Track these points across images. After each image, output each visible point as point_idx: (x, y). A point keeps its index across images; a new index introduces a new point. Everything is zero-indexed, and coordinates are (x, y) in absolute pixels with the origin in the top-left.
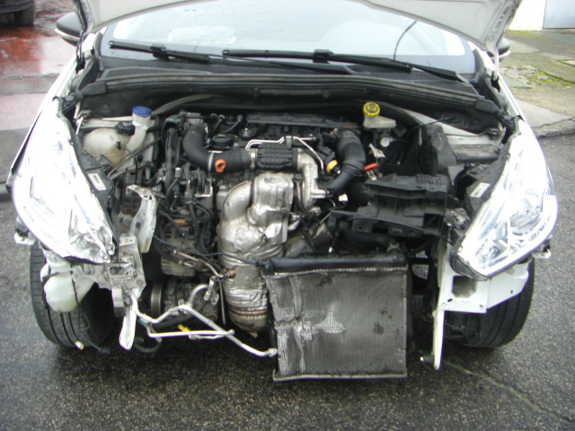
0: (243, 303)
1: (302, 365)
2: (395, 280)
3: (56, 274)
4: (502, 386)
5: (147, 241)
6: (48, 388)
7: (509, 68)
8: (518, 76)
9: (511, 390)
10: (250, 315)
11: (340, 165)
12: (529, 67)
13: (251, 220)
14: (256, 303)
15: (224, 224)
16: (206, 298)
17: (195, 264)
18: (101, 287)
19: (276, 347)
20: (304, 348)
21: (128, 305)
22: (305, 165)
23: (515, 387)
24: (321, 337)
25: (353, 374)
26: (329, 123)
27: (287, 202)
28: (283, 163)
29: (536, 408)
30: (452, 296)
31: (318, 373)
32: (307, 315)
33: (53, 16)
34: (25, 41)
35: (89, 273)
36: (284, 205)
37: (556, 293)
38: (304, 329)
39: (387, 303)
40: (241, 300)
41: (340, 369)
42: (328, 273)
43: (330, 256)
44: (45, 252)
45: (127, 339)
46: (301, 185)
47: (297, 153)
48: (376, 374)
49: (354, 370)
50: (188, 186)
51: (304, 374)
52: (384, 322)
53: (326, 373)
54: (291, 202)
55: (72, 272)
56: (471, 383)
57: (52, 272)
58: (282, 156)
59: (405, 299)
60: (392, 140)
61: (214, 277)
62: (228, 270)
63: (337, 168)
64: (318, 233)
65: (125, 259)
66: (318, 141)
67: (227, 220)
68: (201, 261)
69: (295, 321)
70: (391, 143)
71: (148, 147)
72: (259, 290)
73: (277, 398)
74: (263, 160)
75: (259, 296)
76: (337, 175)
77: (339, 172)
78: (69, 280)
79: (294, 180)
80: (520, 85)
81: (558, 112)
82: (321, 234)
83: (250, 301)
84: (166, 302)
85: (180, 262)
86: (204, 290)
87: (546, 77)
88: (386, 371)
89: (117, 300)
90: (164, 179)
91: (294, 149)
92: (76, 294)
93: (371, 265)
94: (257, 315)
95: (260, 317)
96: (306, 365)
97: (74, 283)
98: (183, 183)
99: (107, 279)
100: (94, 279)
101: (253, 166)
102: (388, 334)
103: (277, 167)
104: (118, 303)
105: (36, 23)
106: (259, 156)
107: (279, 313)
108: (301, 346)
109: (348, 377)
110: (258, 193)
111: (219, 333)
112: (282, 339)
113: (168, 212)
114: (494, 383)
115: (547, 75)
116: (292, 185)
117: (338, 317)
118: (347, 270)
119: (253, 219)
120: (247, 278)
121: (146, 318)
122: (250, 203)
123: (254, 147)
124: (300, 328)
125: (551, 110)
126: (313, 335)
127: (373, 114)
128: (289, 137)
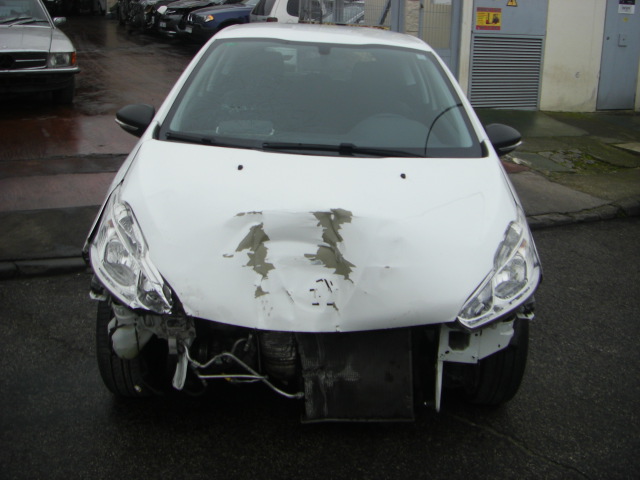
0: (276, 354)
1: (325, 409)
3: (122, 326)
4: (502, 436)
6: (108, 428)
7: (554, 152)
8: (562, 160)
9: (510, 439)
10: (282, 365)
12: (576, 151)
14: (287, 354)
16: (245, 350)
18: (159, 337)
19: (303, 391)
20: (327, 394)
21: (181, 353)
23: (513, 437)
24: (341, 384)
29: (529, 453)
30: (450, 349)
31: (339, 418)
32: (329, 365)
33: (91, 94)
34: (65, 120)
35: (150, 325)
37: (565, 363)
38: (327, 378)
39: (396, 354)
41: (358, 413)
44: (114, 306)
45: (179, 381)
49: (370, 414)
51: (327, 418)
52: (394, 371)
53: (346, 417)
55: (135, 324)
56: (474, 433)
57: (119, 324)
59: (410, 352)
69: (320, 370)
72: (290, 343)
75: (290, 348)
78: (133, 331)
80: (564, 169)
81: (598, 197)
83: (283, 352)
84: (212, 352)
86: (244, 343)
87: (592, 161)
89: (172, 347)
92: (138, 344)
94: (288, 365)
95: (290, 367)
96: (329, 409)
97: (136, 333)
99: (165, 330)
100: (154, 330)
102: (397, 382)
104: (173, 351)
105: (74, 101)
107: (306, 363)
108: (324, 392)
109: (364, 420)
111: (256, 376)
112: (309, 385)
114: (495, 433)
115: (594, 158)
117: (355, 367)
121: (196, 364)
124: (323, 377)
125: (592, 195)
126: (334, 383)
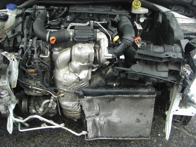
0: (68, 108)
1: (99, 134)
2: (149, 100)
5: (14, 82)
10: (73, 114)
11: (121, 38)
13: (71, 69)
14: (75, 108)
15: (57, 70)
16: (49, 107)
17: (42, 92)
19: (86, 130)
20: (100, 127)
22: (101, 39)
25: (124, 138)
26: (114, 11)
27: (91, 60)
28: (88, 38)
30: (178, 108)
31: (107, 137)
32: (102, 113)
36: (89, 62)
38: (100, 119)
39: (143, 110)
40: (68, 107)
41: (118, 136)
42: (113, 97)
43: (114, 88)
46: (99, 50)
47: (97, 32)
48: (136, 138)
49: (125, 136)
50: (36, 51)
51: (100, 137)
52: (141, 118)
53: (111, 137)
54: (93, 60)
56: (177, 134)
58: (88, 34)
59: (153, 109)
60: (145, 18)
61: (53, 98)
62: (60, 93)
63: (119, 41)
64: (108, 73)
65: (3, 93)
66: (108, 23)
67: (58, 69)
68: (45, 90)
69: (96, 116)
70: (145, 20)
71: (19, 24)
72: (77, 102)
73: (87, 145)
74: (77, 36)
75: (77, 105)
76: (119, 44)
77: (120, 43)
79: (95, 48)
82: (109, 73)
83: (72, 107)
84: (30, 107)
85: (34, 91)
88: (140, 137)
90: (23, 46)
91: (95, 30)
93: (137, 93)
94: (76, 114)
95: (78, 114)
96: (101, 134)
98: (33, 49)
101: (71, 40)
102: (143, 122)
103: (85, 40)
106: (75, 34)
108: (98, 127)
110: (74, 56)
113: (25, 66)
116: (93, 51)
117: (118, 115)
118: (124, 96)
119: (72, 69)
120: (70, 97)
122: (70, 60)
123: (72, 28)
124: (98, 119)
126: (105, 122)
127: (137, 7)
128: (92, 22)
